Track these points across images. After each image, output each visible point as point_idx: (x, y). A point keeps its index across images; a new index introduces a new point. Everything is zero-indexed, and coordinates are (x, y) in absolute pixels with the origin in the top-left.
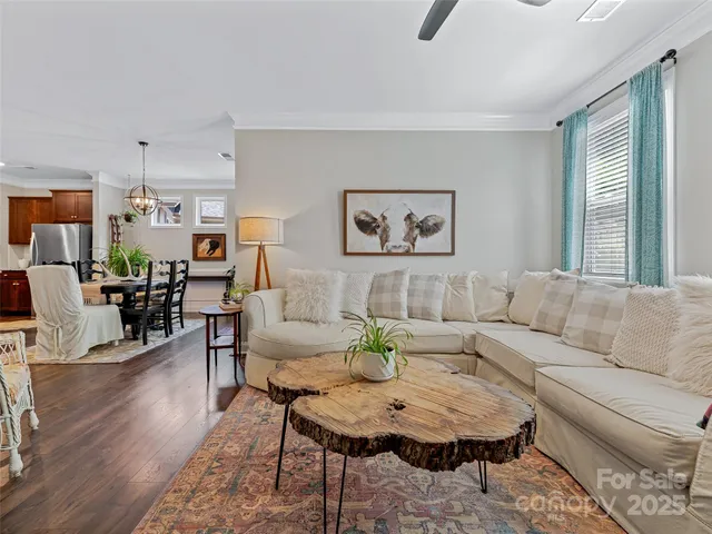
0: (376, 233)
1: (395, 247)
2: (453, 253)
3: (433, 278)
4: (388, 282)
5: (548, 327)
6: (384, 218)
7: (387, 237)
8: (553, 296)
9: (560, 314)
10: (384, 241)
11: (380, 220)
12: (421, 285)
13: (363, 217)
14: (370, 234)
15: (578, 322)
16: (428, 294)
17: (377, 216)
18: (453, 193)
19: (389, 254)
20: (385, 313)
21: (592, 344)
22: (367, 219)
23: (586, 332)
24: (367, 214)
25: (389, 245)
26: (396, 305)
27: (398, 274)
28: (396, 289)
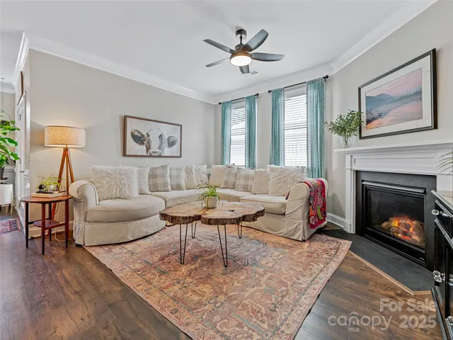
0: (144, 144)
1: (154, 152)
2: (181, 157)
3: (179, 169)
4: (159, 172)
5: (228, 186)
6: (148, 135)
7: (150, 146)
8: (229, 174)
9: (233, 181)
10: (148, 148)
11: (146, 136)
12: (174, 173)
13: (136, 133)
14: (141, 144)
15: (241, 182)
16: (178, 177)
17: (144, 134)
18: (181, 126)
19: (151, 156)
20: (160, 189)
21: (246, 189)
22: (139, 135)
23: (244, 185)
24: (139, 132)
25: (151, 151)
26: (165, 184)
27: (164, 167)
28: (164, 176)
